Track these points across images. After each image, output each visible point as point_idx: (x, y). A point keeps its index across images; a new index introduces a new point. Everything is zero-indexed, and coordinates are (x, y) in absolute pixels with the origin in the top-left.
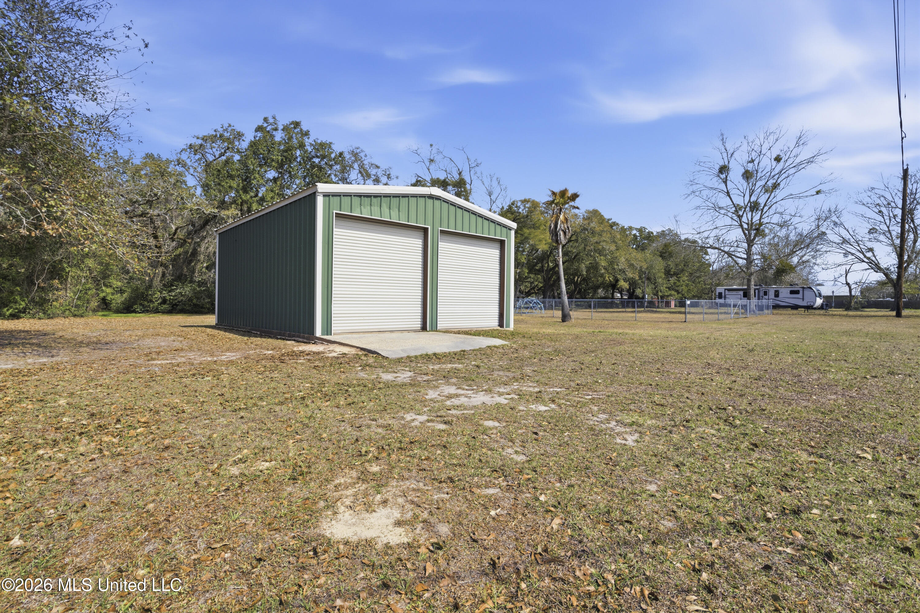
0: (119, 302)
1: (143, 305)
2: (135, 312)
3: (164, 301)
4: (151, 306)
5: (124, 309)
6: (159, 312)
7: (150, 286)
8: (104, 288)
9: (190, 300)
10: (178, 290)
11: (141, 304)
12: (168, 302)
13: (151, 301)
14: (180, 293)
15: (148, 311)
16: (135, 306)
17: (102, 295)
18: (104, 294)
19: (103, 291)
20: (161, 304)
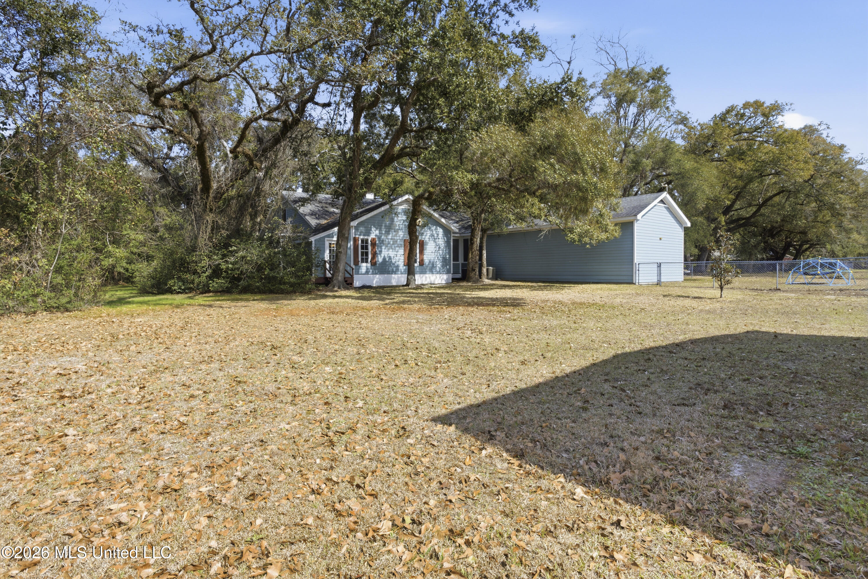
0: (145, 274)
1: (184, 281)
2: (170, 291)
3: (217, 272)
4: (197, 280)
5: (153, 286)
6: (209, 291)
7: (193, 249)
8: (110, 248)
9: (260, 268)
10: (241, 254)
11: (179, 278)
12: (224, 274)
13: (195, 272)
14: (243, 257)
15: (191, 290)
16: (171, 282)
17: (107, 262)
18: (111, 261)
19: (109, 255)
20: (210, 277)
